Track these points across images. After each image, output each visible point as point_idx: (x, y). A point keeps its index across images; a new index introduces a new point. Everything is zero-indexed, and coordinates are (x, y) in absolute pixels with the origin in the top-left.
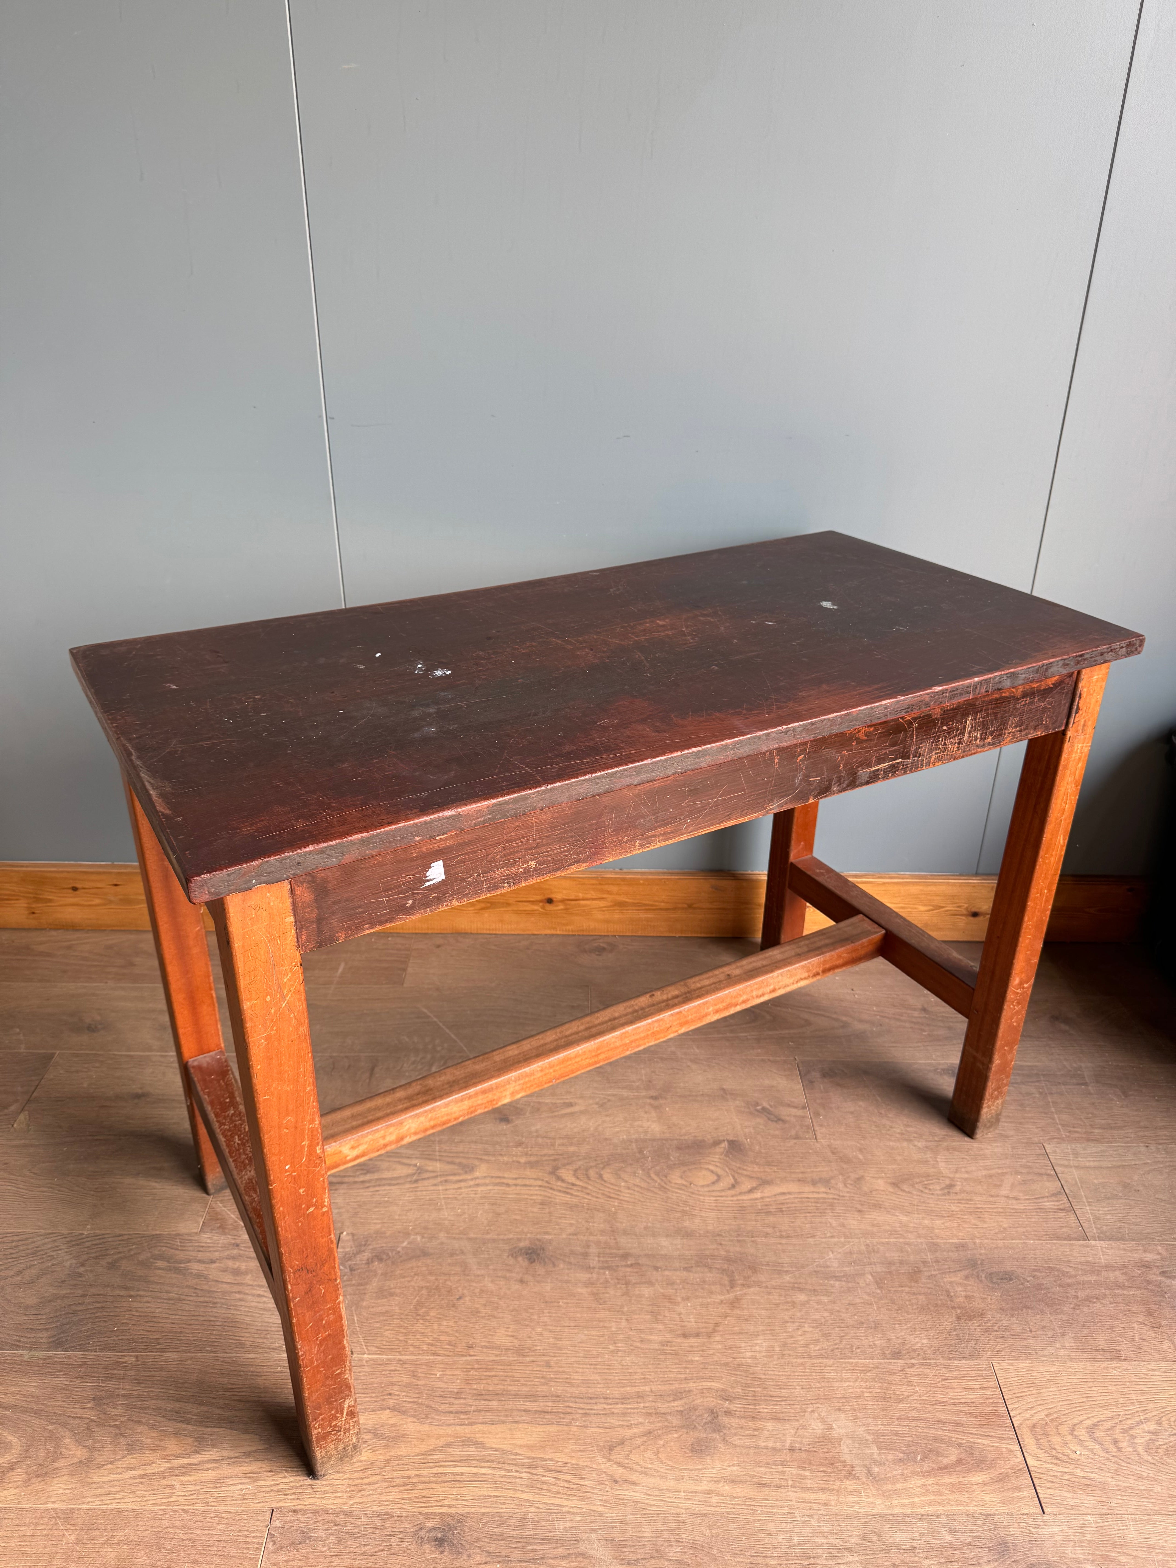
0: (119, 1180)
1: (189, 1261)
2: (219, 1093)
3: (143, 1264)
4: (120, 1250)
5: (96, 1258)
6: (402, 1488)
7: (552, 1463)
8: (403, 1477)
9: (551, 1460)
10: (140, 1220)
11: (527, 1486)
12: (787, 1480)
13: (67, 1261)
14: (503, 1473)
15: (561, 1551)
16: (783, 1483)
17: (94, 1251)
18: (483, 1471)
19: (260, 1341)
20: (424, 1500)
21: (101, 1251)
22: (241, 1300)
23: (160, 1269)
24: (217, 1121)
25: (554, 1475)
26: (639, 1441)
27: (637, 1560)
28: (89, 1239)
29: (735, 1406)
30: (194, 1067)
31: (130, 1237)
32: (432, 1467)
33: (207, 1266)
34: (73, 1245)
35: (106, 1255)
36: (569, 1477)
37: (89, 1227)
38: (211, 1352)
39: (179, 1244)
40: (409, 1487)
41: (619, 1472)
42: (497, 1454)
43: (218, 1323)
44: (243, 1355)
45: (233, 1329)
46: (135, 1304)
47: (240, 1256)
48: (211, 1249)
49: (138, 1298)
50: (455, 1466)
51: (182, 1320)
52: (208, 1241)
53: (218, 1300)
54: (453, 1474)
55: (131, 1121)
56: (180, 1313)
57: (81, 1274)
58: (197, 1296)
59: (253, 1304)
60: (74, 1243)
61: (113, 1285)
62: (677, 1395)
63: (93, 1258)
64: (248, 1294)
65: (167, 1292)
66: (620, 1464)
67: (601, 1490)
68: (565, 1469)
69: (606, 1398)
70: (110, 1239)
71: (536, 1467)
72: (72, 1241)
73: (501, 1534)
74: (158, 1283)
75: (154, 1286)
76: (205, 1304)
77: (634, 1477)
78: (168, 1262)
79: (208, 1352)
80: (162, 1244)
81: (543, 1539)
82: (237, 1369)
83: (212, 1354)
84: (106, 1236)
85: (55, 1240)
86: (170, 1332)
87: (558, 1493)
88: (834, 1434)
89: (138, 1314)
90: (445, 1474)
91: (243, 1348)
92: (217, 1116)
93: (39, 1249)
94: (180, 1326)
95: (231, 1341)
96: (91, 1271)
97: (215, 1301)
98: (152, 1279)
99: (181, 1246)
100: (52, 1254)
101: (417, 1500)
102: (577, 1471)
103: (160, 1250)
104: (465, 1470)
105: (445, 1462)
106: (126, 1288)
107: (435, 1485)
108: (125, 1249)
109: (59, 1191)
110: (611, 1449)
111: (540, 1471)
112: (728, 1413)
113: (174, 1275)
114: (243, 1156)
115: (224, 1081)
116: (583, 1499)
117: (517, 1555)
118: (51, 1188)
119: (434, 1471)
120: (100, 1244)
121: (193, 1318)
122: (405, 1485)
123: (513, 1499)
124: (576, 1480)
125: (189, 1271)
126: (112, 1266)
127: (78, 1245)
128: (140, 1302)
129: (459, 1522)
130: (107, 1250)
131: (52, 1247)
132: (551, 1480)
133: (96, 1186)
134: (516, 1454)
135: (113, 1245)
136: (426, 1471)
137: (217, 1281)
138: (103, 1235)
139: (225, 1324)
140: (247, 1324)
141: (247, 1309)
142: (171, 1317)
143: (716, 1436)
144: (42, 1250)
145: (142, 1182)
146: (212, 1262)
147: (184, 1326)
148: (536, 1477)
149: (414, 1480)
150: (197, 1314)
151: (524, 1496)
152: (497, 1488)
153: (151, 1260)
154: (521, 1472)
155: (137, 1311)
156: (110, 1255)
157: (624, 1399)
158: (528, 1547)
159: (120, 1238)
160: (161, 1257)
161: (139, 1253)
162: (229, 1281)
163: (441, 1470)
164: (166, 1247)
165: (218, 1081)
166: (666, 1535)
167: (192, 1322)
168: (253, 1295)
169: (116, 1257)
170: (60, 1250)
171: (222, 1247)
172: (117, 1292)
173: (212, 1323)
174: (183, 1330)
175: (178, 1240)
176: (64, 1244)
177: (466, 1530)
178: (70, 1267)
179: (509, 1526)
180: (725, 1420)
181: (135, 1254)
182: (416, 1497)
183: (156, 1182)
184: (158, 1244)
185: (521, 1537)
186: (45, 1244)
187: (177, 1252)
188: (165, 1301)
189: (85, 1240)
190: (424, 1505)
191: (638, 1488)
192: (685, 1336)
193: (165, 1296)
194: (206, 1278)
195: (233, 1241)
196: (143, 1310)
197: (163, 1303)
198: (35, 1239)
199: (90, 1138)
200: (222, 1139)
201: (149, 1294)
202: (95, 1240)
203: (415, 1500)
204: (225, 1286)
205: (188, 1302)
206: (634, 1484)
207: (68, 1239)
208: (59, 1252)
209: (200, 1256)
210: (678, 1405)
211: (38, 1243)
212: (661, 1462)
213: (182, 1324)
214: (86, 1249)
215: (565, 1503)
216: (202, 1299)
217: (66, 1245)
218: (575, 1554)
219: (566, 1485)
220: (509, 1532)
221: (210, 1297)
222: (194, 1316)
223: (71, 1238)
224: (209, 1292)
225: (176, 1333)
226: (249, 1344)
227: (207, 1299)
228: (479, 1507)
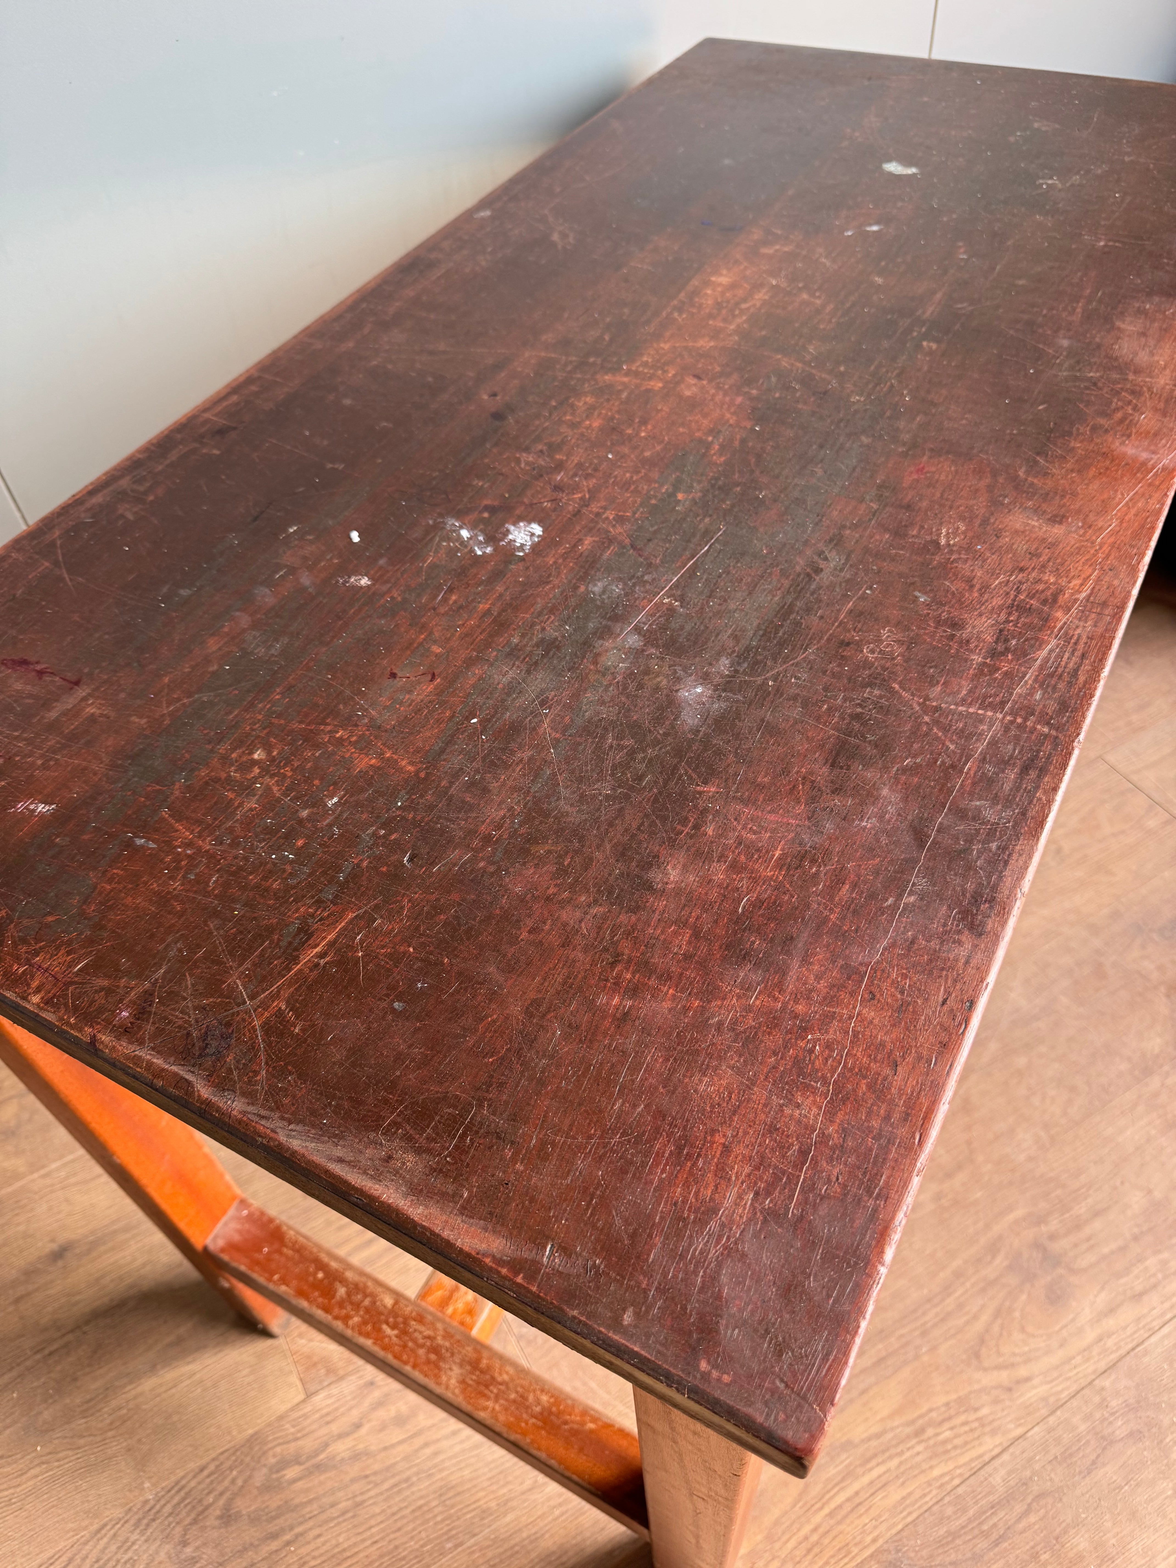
0: (133, 1393)
1: (326, 1445)
2: (297, 1270)
3: (268, 1488)
4: (220, 1488)
5: (195, 1521)
6: (810, 1557)
7: (934, 1414)
8: (800, 1543)
9: (931, 1410)
10: (212, 1430)
11: (931, 1458)
12: (1154, 1275)
13: (157, 1552)
14: (895, 1462)
15: (1019, 1508)
16: (1153, 1280)
17: (184, 1513)
18: (875, 1473)
19: (505, 1490)
20: (843, 1553)
21: (194, 1507)
22: (436, 1454)
23: (295, 1481)
24: (336, 1318)
25: (947, 1425)
26: (996, 1328)
27: (1094, 1463)
28: (162, 1502)
29: (1054, 1224)
30: (223, 1250)
31: (217, 1463)
32: (821, 1508)
33: (356, 1435)
34: (148, 1525)
35: (207, 1508)
36: (962, 1418)
37: (147, 1485)
38: (456, 1546)
39: (292, 1430)
40: (816, 1550)
41: (1004, 1376)
42: (874, 1443)
43: (434, 1504)
44: (498, 1523)
45: (458, 1498)
46: (303, 1551)
47: (387, 1395)
48: (342, 1410)
49: (300, 1538)
50: (842, 1489)
51: (383, 1530)
52: (329, 1401)
53: (408, 1473)
54: (848, 1500)
55: (78, 1298)
56: (373, 1522)
57: (193, 1558)
58: (376, 1485)
59: (457, 1449)
60: (145, 1521)
61: (251, 1544)
62: (993, 1249)
63: (190, 1524)
64: (438, 1440)
65: (333, 1505)
66: (999, 1367)
67: (1003, 1410)
68: (952, 1412)
69: (929, 1301)
70: (193, 1484)
71: (922, 1430)
72: (139, 1520)
73: (949, 1533)
74: (310, 1502)
75: (308, 1509)
76: (395, 1490)
77: (1022, 1372)
78: (299, 1463)
79: (451, 1550)
80: (270, 1445)
81: (992, 1507)
82: (506, 1546)
83: (460, 1549)
84: (183, 1482)
85: (115, 1535)
86: (381, 1556)
87: (966, 1443)
88: (1158, 1194)
89: (319, 1561)
90: (840, 1507)
91: (491, 1514)
92: (327, 1310)
93: (101, 1562)
94: (388, 1539)
95: (469, 1516)
96: (204, 1544)
97: (405, 1476)
98: (297, 1501)
99: (299, 1431)
100: (126, 1557)
101: (836, 1559)
102: (964, 1404)
103: (274, 1456)
104: (856, 1486)
105: (828, 1492)
106: (274, 1536)
107: (841, 1527)
108: (226, 1483)
109: (58, 1461)
110: (977, 1355)
111: (930, 1432)
112: (1052, 1237)
113: (322, 1478)
114: (421, 1352)
115: (286, 1246)
116: (994, 1432)
117: (983, 1545)
118: (43, 1463)
119: (826, 1510)
120: (184, 1499)
121: (396, 1517)
122: (809, 1551)
123: (929, 1484)
124: (972, 1416)
125: (338, 1458)
126: (228, 1518)
127: (154, 1520)
128: (308, 1543)
129: (898, 1551)
130: (200, 1501)
131: (119, 1548)
132: (948, 1434)
133: (108, 1421)
134: (892, 1429)
135: (203, 1490)
136: (818, 1518)
137: (385, 1449)
138: (177, 1483)
139: (443, 1498)
140: (471, 1480)
141: (454, 1461)
142: (364, 1536)
143: (1061, 1271)
144: (109, 1560)
145: (168, 1375)
146: (358, 1426)
147: (392, 1536)
148: (932, 1442)
149: (815, 1538)
150: (395, 1509)
151: (936, 1472)
152: (903, 1483)
153: (274, 1476)
154: (912, 1447)
155: (314, 1558)
156: (211, 1505)
157: (947, 1289)
158: (985, 1527)
159: (206, 1473)
160: (284, 1464)
161: (250, 1477)
162: (401, 1438)
163: (832, 1505)
164: (279, 1444)
165: (280, 1252)
166: (1098, 1415)
167: (399, 1524)
168: (447, 1437)
169: (221, 1502)
170: (133, 1543)
171: (354, 1398)
172: (265, 1550)
173: (425, 1508)
174: (397, 1543)
175: (288, 1426)
176: (132, 1532)
177: (912, 1555)
178: (170, 1558)
179: (949, 1518)
180: (1056, 1247)
181: (245, 1481)
182: (832, 1556)
183: (188, 1363)
184: (265, 1448)
185: (970, 1521)
186: (105, 1548)
187: (300, 1443)
188: (341, 1519)
189: (158, 1507)
190: (846, 1560)
191: (1036, 1381)
192: (949, 1176)
193: (334, 1512)
194: (367, 1453)
195: (361, 1382)
196: (321, 1551)
197: (339, 1524)
198: (84, 1552)
199: (38, 1356)
200: (368, 1343)
201: (311, 1523)
202: (172, 1498)
203: (833, 1561)
204: (400, 1448)
205: (371, 1502)
206: (1028, 1379)
207: (132, 1522)
208: (136, 1547)
209: (335, 1428)
210: (1000, 1261)
211: (93, 1557)
212: (1033, 1336)
213: (388, 1535)
214: (171, 1519)
215: (980, 1450)
216: (386, 1486)
217: (138, 1531)
218: (1033, 1500)
219: (967, 1428)
220: (955, 1525)
221: (393, 1476)
222: (394, 1514)
223: (136, 1517)
224: (387, 1469)
225: (389, 1553)
226: (493, 1504)
227: (392, 1482)
228: (905, 1518)
